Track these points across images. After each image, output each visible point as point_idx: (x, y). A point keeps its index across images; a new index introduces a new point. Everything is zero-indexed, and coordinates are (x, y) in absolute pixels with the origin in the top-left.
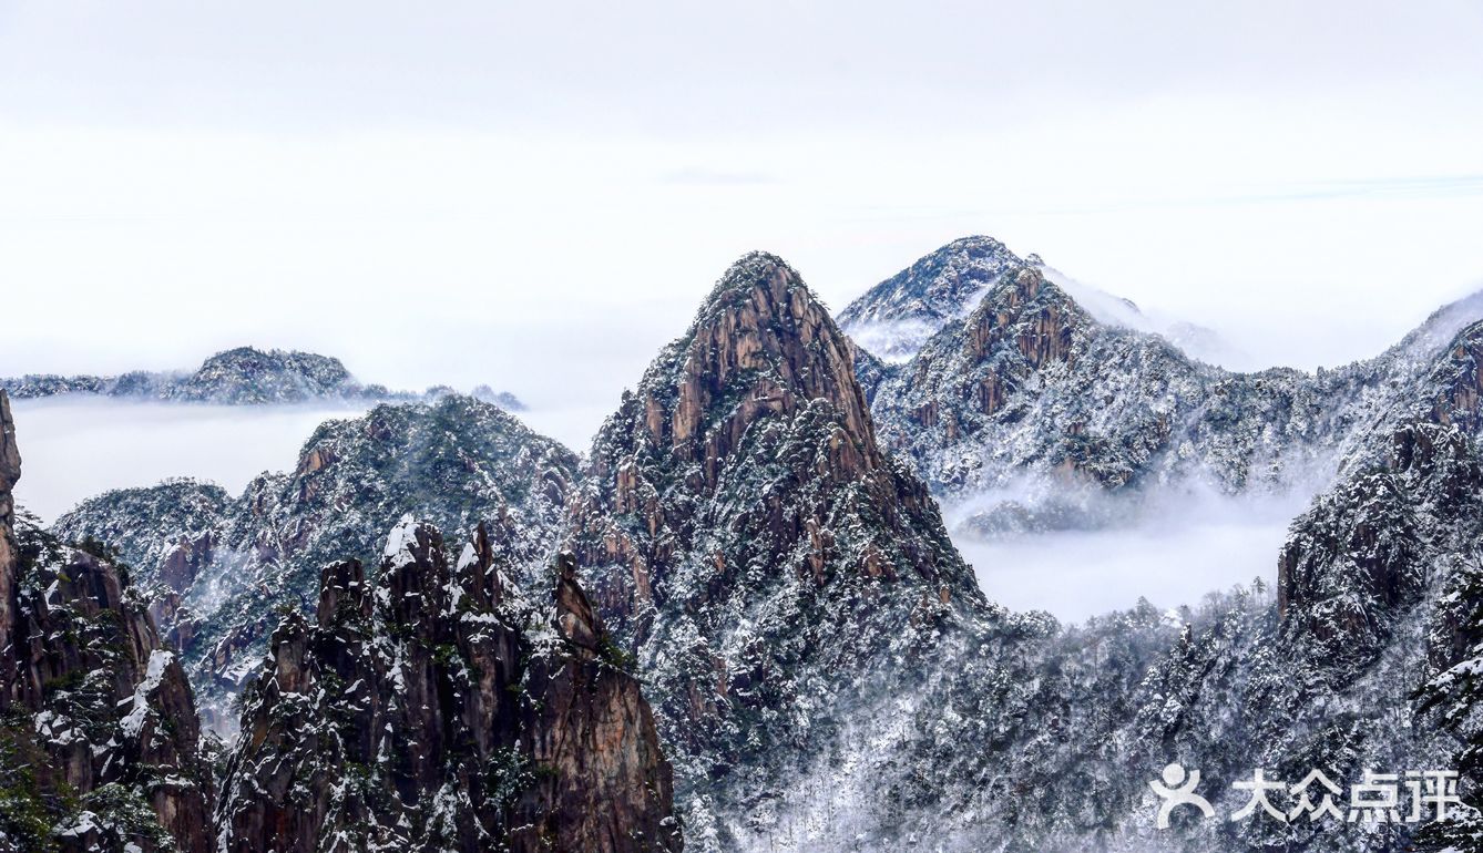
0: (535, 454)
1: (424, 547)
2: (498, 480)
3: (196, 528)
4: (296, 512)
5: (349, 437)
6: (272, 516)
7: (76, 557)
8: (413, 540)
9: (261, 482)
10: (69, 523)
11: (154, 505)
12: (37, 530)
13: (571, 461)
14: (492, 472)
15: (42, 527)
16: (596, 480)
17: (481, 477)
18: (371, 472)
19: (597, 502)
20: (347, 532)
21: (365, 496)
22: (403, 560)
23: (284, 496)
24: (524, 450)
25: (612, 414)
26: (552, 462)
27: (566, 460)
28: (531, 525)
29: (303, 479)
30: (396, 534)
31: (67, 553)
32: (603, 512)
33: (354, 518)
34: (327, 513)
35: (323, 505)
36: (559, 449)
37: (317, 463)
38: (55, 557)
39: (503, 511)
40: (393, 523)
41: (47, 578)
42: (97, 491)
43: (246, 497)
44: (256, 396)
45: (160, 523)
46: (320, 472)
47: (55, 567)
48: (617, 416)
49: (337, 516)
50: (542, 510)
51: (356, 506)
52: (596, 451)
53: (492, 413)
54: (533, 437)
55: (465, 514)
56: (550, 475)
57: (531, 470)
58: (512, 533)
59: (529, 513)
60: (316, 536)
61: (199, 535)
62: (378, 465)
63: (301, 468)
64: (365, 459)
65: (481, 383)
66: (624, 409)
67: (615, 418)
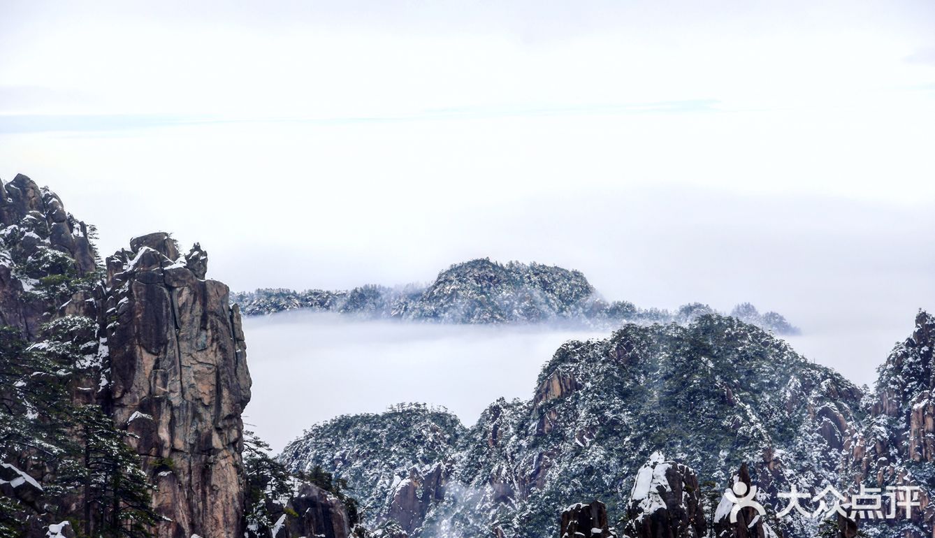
0: (807, 387)
1: (676, 492)
2: (763, 416)
3: (427, 461)
4: (533, 446)
5: (592, 361)
6: (508, 450)
7: (304, 489)
8: (664, 482)
9: (495, 410)
10: (297, 451)
11: (383, 433)
12: (265, 458)
13: (852, 395)
14: (755, 405)
15: (271, 455)
16: (883, 419)
17: (742, 411)
18: (617, 402)
19: (885, 446)
20: (590, 470)
21: (608, 430)
22: (653, 505)
23: (521, 427)
24: (794, 381)
25: (903, 340)
26: (827, 396)
27: (843, 392)
28: (803, 471)
29: (543, 405)
30: (644, 474)
31: (295, 484)
32: (892, 459)
33: (597, 455)
34: (567, 447)
35: (563, 438)
36: (837, 380)
37: (556, 390)
38: (283, 489)
39: (768, 452)
40: (642, 462)
41: (274, 512)
42: (326, 416)
43: (480, 427)
44: (492, 313)
45: (389, 453)
46: (560, 400)
47: (283, 500)
48: (910, 343)
49: (578, 451)
50: (816, 454)
51: (599, 441)
52: (882, 385)
53: (755, 336)
54: (805, 365)
55: (724, 454)
56: (826, 412)
57: (804, 404)
58: (780, 479)
59: (800, 456)
60: (554, 474)
61: (430, 468)
62: (625, 395)
63: (540, 394)
64: (612, 386)
65: (741, 301)
66: (917, 335)
67: (907, 345)
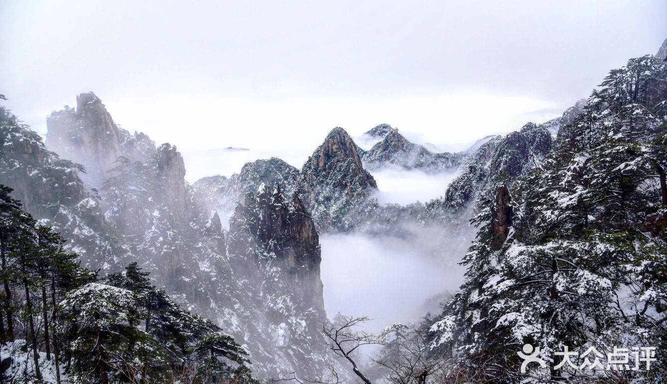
0: (290, 170)
1: (266, 190)
2: (283, 175)
3: (221, 185)
4: (241, 182)
5: (251, 166)
6: (236, 182)
7: (197, 191)
8: (264, 188)
9: (233, 175)
10: (196, 183)
11: (212, 180)
12: (189, 185)
13: (298, 171)
14: (281, 173)
15: (190, 185)
16: (303, 175)
17: (279, 175)
18: (256, 173)
19: (303, 180)
20: (251, 186)
21: (254, 179)
22: (262, 192)
23: (238, 178)
24: (288, 169)
25: (306, 161)
26: (293, 171)
27: (296, 171)
28: (289, 185)
29: (242, 175)
30: (260, 187)
31: (195, 190)
32: (304, 182)
33: (252, 183)
34: (247, 182)
35: (246, 180)
36: (295, 169)
37: (245, 171)
38: (193, 191)
39: (283, 182)
40: (260, 184)
41: (191, 195)
42: (201, 177)
43: (230, 179)
45: (213, 184)
46: (246, 173)
47: (193, 193)
48: (308, 162)
49: (249, 183)
50: (292, 182)
51: (253, 181)
52: (303, 169)
53: (281, 161)
54: (290, 166)
55: (275, 182)
56: (293, 174)
57: (289, 173)
58: (285, 186)
59: (289, 182)
60: (245, 187)
61: (221, 186)
62: (257, 172)
63: (242, 172)
64: (255, 170)
66: (309, 160)
